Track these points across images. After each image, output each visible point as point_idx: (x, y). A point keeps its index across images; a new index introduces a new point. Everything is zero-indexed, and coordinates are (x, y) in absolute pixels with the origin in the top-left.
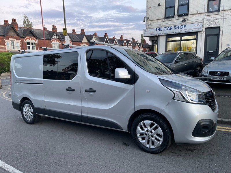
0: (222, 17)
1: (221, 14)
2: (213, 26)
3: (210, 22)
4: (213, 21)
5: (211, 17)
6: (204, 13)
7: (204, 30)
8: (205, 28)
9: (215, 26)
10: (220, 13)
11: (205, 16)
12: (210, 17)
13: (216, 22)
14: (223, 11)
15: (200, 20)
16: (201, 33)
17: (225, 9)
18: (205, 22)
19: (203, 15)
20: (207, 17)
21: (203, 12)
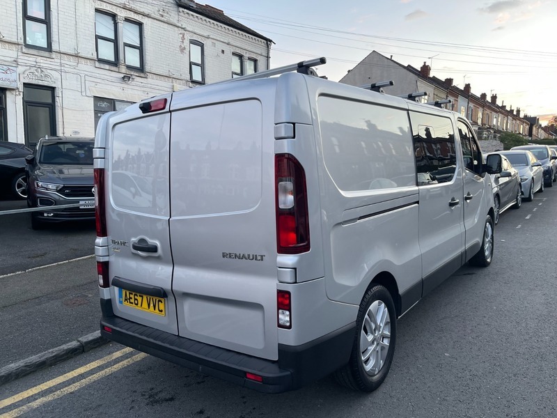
0: (59, 68)
1: (56, 60)
2: (41, 83)
3: (33, 70)
4: (39, 70)
5: (34, 59)
6: (18, 44)
7: (21, 88)
8: (24, 84)
9: (45, 83)
10: (54, 55)
11: (20, 54)
12: (32, 59)
13: (46, 76)
14: (60, 53)
15: (9, 59)
16: (14, 92)
17: (62, 50)
18: (20, 69)
19: (14, 47)
20: (26, 58)
21: (14, 40)
